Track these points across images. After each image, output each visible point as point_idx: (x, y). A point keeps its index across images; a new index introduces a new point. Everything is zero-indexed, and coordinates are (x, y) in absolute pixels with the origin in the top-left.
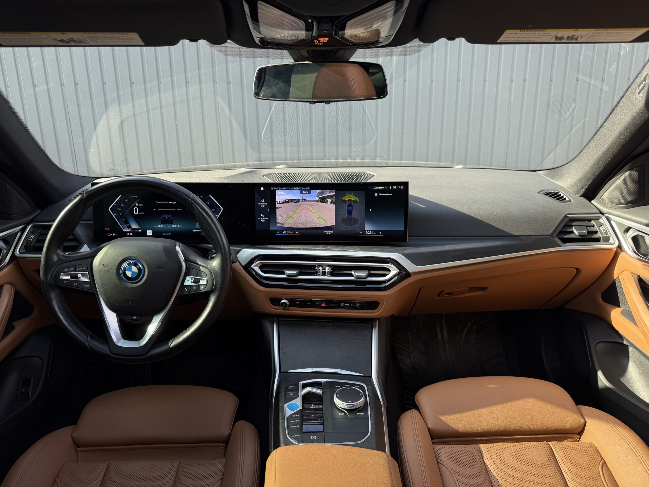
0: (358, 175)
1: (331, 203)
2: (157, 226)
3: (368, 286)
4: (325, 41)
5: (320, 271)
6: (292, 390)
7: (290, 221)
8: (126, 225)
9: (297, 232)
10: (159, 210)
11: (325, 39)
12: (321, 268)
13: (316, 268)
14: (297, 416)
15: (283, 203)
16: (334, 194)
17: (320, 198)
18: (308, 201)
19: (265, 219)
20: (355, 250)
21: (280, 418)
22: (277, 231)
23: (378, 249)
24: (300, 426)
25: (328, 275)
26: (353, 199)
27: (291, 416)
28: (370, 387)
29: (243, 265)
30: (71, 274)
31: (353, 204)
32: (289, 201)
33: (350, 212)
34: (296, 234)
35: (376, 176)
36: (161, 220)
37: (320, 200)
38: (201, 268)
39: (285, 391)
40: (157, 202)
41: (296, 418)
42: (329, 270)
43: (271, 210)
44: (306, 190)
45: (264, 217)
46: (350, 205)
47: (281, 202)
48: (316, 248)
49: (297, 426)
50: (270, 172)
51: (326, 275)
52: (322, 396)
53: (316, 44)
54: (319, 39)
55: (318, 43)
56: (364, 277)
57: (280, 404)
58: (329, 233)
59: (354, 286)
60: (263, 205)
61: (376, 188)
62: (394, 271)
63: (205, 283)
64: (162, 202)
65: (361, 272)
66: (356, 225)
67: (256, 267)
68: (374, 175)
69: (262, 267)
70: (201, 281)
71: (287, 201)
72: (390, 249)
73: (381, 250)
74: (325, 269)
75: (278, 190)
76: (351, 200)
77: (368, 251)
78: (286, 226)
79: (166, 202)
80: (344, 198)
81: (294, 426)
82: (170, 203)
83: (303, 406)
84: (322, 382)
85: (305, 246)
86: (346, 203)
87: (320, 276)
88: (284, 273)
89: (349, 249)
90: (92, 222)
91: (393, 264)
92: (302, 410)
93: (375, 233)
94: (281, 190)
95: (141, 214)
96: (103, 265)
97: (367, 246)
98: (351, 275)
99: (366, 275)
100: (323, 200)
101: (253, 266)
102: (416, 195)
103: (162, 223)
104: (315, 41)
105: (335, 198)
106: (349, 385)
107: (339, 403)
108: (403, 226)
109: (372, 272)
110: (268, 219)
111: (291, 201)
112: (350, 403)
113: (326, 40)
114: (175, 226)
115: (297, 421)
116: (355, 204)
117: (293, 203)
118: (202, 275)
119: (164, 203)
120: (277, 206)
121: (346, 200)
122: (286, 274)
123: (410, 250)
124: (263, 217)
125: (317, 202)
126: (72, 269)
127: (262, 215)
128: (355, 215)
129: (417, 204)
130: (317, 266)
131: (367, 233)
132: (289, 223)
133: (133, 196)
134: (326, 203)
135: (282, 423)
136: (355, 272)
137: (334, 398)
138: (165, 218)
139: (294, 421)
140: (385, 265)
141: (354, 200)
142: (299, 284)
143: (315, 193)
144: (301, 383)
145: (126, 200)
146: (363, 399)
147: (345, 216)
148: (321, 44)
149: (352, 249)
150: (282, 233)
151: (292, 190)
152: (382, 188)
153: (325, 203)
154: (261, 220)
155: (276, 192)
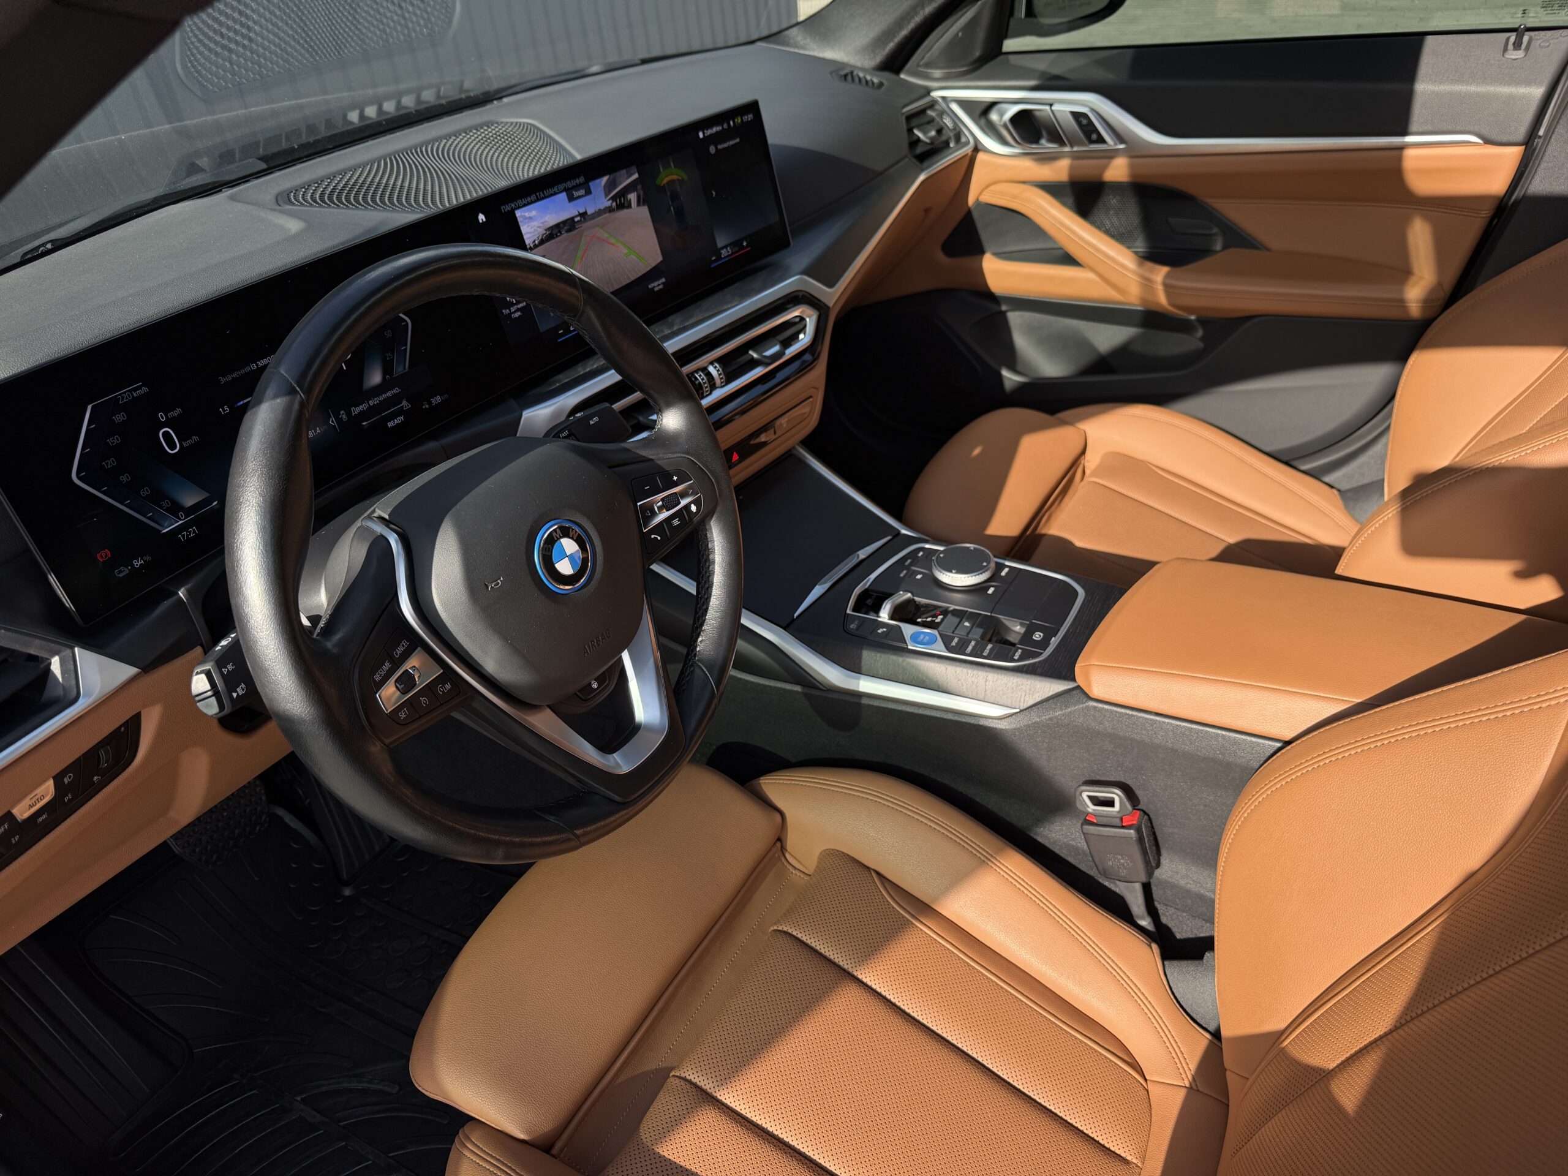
1: (639, 204)
5: (704, 383)
8: (163, 508)
12: (703, 375)
13: (696, 379)
15: (542, 242)
16: (636, 176)
17: (613, 198)
18: (593, 217)
20: (730, 303)
22: (556, 328)
23: (759, 283)
25: (721, 383)
26: (676, 177)
27: (950, 647)
30: (396, 681)
31: (679, 189)
32: (554, 232)
33: (680, 214)
37: (614, 204)
38: (662, 463)
40: (223, 380)
42: (718, 371)
44: (577, 186)
46: (675, 196)
47: (536, 243)
51: (719, 384)
56: (779, 354)
58: (657, 285)
61: (707, 132)
62: (811, 317)
65: (766, 348)
66: (700, 243)
71: (549, 234)
74: (710, 373)
75: (519, 207)
76: (674, 182)
80: (658, 182)
81: (987, 651)
83: (929, 627)
86: (666, 193)
87: (710, 394)
91: (802, 303)
93: (737, 248)
94: (524, 205)
95: (190, 447)
98: (755, 363)
99: (779, 349)
100: (621, 202)
105: (642, 188)
108: (776, 210)
109: (780, 338)
111: (557, 230)
116: (683, 190)
117: (565, 235)
119: (243, 372)
121: (664, 185)
123: (805, 257)
125: (610, 212)
126: (387, 665)
128: (691, 217)
131: (724, 253)
133: (135, 390)
134: (630, 205)
136: (759, 352)
139: (971, 647)
140: (796, 311)
141: (678, 179)
143: (600, 189)
145: (119, 418)
151: (551, 196)
152: (716, 129)
153: (629, 207)
154: (511, 313)
155: (517, 215)
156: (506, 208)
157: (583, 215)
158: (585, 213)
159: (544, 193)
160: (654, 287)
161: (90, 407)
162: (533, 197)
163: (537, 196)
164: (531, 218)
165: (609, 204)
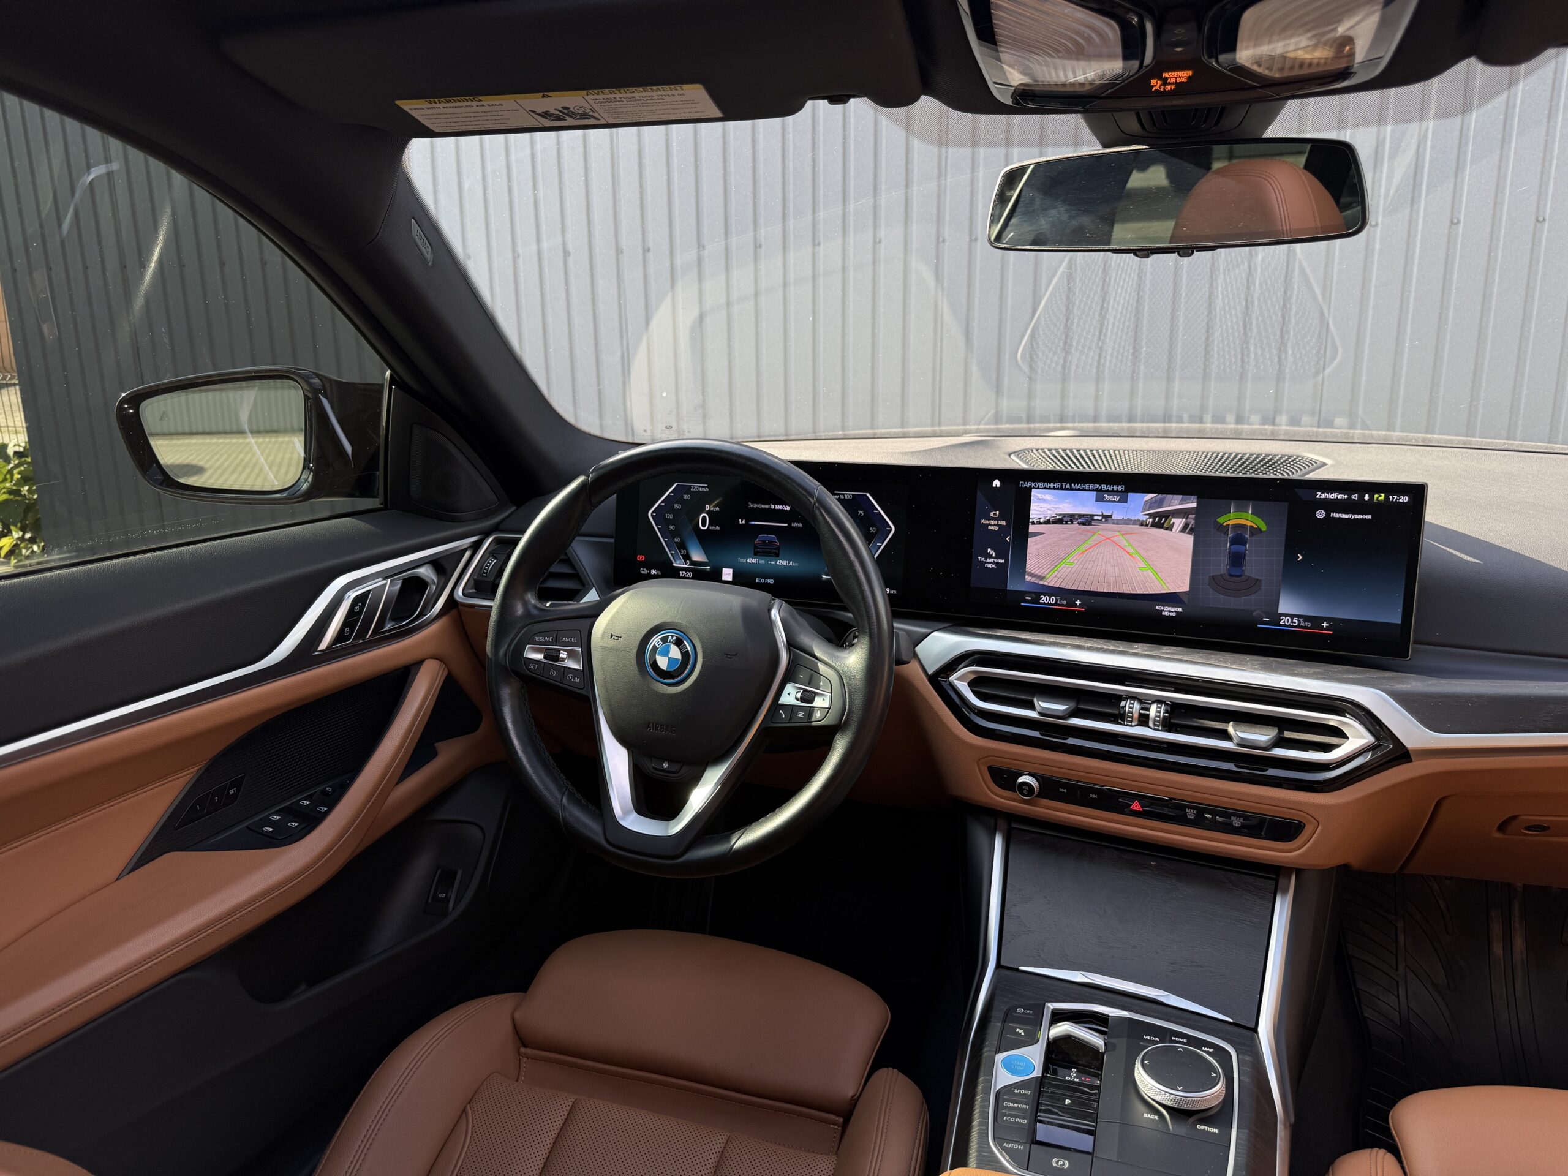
0: (1276, 462)
1: (1183, 530)
2: (745, 561)
3: (1272, 772)
4: (1182, 80)
5: (1132, 713)
6: (1022, 1021)
7: (1062, 571)
8: (680, 552)
9: (1078, 602)
10: (753, 523)
11: (1180, 74)
12: (1137, 706)
13: (1123, 704)
14: (1026, 1092)
15: (1048, 522)
16: (1194, 505)
17: (1151, 515)
18: (1118, 522)
19: (996, 561)
20: (1243, 665)
21: (980, 1088)
22: (1025, 593)
23: (1312, 670)
24: (1029, 1123)
25: (1155, 725)
26: (1249, 523)
27: (1009, 1089)
28: (1248, 1058)
29: (930, 673)
30: (547, 649)
31: (1247, 536)
32: (1065, 519)
33: (1237, 560)
34: (1076, 606)
35: (1331, 466)
36: (755, 547)
37: (1151, 520)
38: (821, 667)
39: (1005, 1020)
40: (750, 505)
41: (1021, 1099)
42: (1160, 712)
43: (1014, 539)
44: (1113, 491)
45: (994, 555)
46: (1238, 540)
47: (1041, 520)
48: (1127, 648)
49: (1021, 1121)
50: (1028, 446)
51: (1151, 724)
52: (1103, 1054)
53: (1156, 90)
54: (1165, 75)
55: (1161, 85)
56: (1262, 745)
57: (985, 1049)
58: (1169, 611)
59: (1230, 766)
60: (994, 525)
61: (1321, 496)
62: (1357, 738)
63: (827, 705)
64: (759, 506)
65: (1253, 730)
66: (1253, 597)
67: (960, 680)
68: (1325, 464)
69: (976, 684)
70: (817, 699)
71: (1059, 519)
72: (1354, 673)
73: (1321, 673)
74: (1148, 710)
75: (1038, 488)
76: (1243, 527)
77: (1280, 674)
78: (1050, 585)
79: (768, 506)
80: (1221, 520)
81: (1012, 1120)
82: (778, 507)
83: (1046, 1069)
84: (1108, 1016)
85: (1099, 640)
86: (1226, 533)
87: (1131, 726)
88: (1031, 707)
89: (1226, 663)
90: (612, 540)
91: (1356, 717)
92: (1041, 1081)
93: (1309, 624)
94: (1045, 488)
95: (713, 530)
96: (612, 635)
97: (1280, 660)
98: (1225, 736)
99: (1268, 741)
100: (1161, 521)
101: (953, 678)
102: (1449, 526)
103: (756, 554)
104: (1153, 82)
105: (1196, 519)
106: (1185, 1041)
107: (1146, 1083)
108: (1400, 611)
109: (1288, 734)
110: (1003, 561)
111: (1069, 519)
112: (1178, 1090)
113: (1182, 76)
114: (784, 563)
115: (1024, 1106)
116: (1254, 538)
117: (1076, 526)
118: (821, 684)
119: (764, 506)
120: (1030, 531)
121: (1229, 525)
122: (1038, 708)
123: (1415, 684)
124: (991, 556)
125: (1142, 525)
126: (550, 639)
127: (989, 550)
128: (1251, 569)
129: (1451, 550)
130: (1126, 699)
131: (1285, 620)
132: (1059, 575)
133: (702, 487)
134: (1170, 528)
135: (981, 1102)
136: (1237, 729)
137: (1136, 1069)
138: (764, 542)
139: (1016, 1105)
140: (1332, 720)
141: (1251, 527)
142: (1072, 741)
143: (1139, 503)
144: (1048, 1007)
145: (687, 497)
146: (1219, 1088)
147: (1222, 566)
148: (1169, 88)
149: (1234, 662)
150: (1036, 600)
151: (1075, 490)
152: (1342, 496)
153: (1167, 529)
154: (986, 563)
155: (1032, 493)
156: (1026, 485)
157: (1107, 518)
158: (1111, 516)
159: (1071, 486)
160: (1163, 610)
161: (676, 484)
162: (1058, 485)
163: (1062, 486)
164: (1044, 501)
165: (1144, 518)
